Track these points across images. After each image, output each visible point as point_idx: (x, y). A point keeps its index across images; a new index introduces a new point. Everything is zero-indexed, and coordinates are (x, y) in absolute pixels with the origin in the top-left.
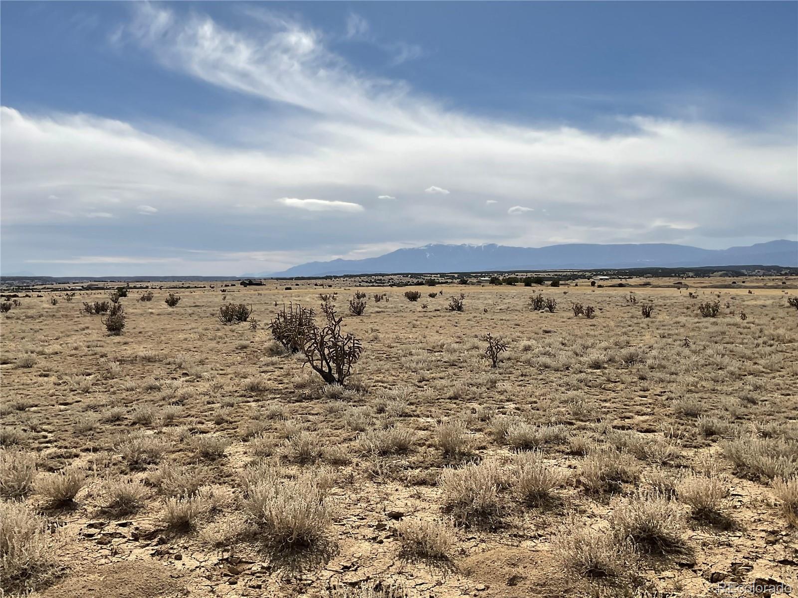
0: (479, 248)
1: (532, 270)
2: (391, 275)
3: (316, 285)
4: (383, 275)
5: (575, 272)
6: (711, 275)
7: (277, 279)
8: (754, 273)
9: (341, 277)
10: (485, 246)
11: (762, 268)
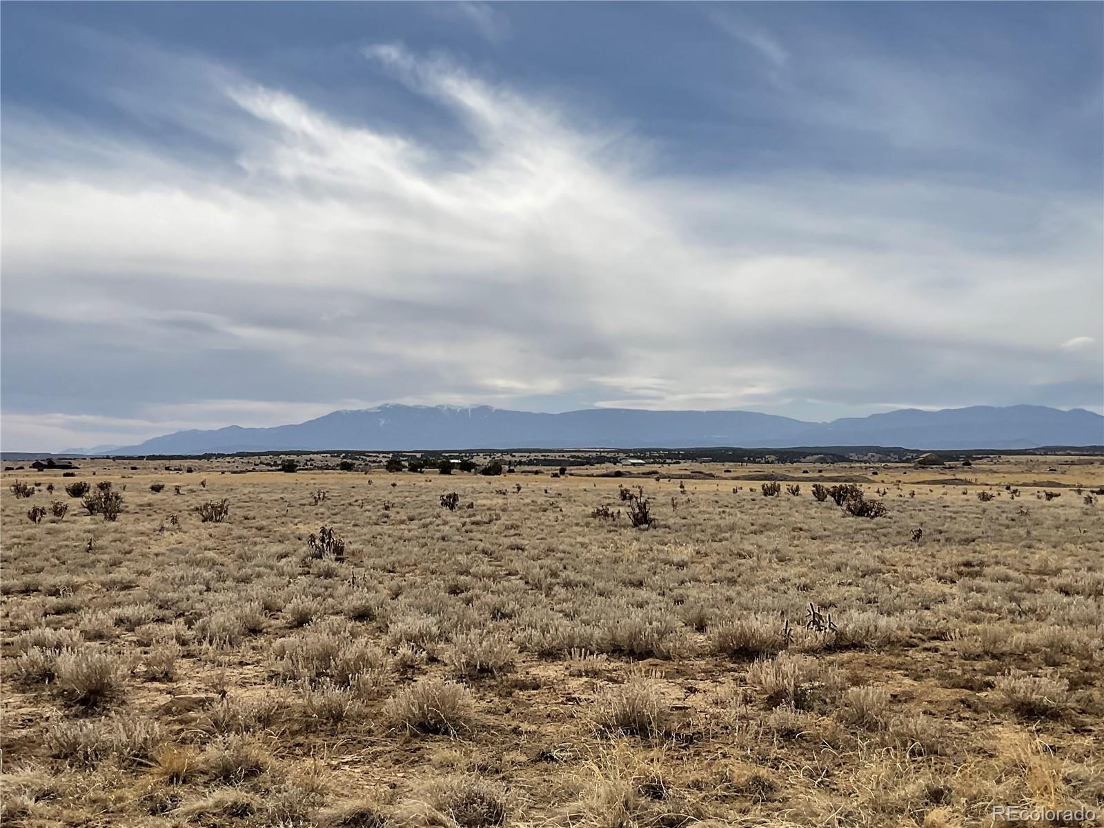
0: (464, 412)
1: (542, 448)
2: (313, 453)
3: (167, 469)
4: (299, 453)
5: (604, 452)
6: (803, 460)
7: (114, 459)
8: (866, 458)
9: (228, 455)
10: (473, 410)
11: (878, 450)
